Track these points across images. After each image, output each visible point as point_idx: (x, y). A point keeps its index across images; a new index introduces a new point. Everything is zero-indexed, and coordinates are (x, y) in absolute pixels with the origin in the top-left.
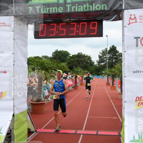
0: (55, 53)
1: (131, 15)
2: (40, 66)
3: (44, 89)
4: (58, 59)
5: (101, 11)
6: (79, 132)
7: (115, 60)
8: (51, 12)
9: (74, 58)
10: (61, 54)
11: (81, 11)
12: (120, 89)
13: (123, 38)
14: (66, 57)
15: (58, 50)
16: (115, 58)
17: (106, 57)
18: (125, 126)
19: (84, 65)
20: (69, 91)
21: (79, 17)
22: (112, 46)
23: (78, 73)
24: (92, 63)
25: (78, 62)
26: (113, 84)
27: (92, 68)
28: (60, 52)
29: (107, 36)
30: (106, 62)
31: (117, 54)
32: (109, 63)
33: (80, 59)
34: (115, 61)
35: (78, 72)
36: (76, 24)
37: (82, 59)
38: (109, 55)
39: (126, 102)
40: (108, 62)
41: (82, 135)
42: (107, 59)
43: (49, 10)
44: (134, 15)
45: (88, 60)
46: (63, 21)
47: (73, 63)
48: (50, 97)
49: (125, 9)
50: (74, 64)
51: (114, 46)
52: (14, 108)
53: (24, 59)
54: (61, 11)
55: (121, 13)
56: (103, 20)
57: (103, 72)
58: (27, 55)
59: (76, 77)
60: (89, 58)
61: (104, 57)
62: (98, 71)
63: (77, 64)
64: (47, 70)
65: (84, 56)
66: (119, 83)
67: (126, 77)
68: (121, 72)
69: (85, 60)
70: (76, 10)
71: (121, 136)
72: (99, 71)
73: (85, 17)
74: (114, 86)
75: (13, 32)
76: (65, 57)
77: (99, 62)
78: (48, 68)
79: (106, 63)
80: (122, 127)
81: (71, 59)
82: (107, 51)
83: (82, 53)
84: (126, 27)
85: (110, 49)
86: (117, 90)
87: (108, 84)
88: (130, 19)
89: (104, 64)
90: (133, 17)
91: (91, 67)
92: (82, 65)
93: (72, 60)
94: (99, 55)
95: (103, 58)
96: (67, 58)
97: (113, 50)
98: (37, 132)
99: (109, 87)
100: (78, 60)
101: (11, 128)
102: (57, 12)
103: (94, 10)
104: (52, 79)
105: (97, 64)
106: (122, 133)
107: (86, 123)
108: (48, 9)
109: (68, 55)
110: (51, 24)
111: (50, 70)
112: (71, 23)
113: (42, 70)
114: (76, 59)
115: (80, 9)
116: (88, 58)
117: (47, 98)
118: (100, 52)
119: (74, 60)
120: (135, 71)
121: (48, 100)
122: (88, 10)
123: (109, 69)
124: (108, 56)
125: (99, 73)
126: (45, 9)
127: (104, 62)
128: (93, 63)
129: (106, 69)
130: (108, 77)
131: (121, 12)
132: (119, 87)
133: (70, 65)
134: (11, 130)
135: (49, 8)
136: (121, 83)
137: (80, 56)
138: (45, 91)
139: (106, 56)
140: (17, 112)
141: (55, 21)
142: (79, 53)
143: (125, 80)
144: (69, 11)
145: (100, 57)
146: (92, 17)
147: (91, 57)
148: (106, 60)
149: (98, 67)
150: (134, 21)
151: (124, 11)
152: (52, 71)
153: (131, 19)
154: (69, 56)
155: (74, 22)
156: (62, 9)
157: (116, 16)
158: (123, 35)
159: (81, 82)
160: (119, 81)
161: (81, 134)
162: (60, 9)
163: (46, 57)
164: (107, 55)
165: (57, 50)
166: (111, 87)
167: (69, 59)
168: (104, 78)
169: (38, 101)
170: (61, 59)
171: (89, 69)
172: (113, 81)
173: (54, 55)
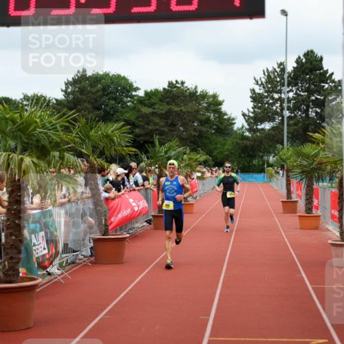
0: (75, 82)
2: (14, 138)
3: (34, 232)
4: (89, 106)
7: (319, 110)
9: (151, 105)
10: (100, 86)
12: (338, 225)
14: (121, 101)
15: (89, 73)
16: (317, 103)
17: (280, 98)
19: (194, 133)
20: (134, 237)
22: (306, 55)
24: (223, 125)
25: (170, 122)
26: (309, 207)
27: (224, 145)
28: (97, 79)
29: (284, 13)
30: (282, 120)
31: (326, 86)
32: (295, 124)
33: (176, 109)
34: (316, 113)
37: (182, 108)
38: (291, 91)
40: (289, 118)
42: (285, 105)
45: (207, 109)
47: (148, 123)
48: (57, 262)
50: (151, 127)
51: (312, 52)
57: (271, 159)
60: (214, 103)
61: (273, 98)
63: (166, 129)
64: (42, 151)
65: (194, 96)
66: (333, 201)
69: (197, 111)
72: (253, 157)
74: (314, 211)
76: (115, 99)
77: (254, 120)
78: (46, 143)
81: (140, 106)
82: (286, 76)
83: (183, 83)
85: (295, 65)
86: (329, 230)
87: (289, 206)
89: (273, 128)
91: (220, 139)
92: (186, 130)
93: (146, 110)
94: (253, 91)
95: (267, 103)
96: (124, 103)
97: (310, 68)
99: (293, 220)
100: (169, 112)
104: (64, 189)
105: (246, 126)
109: (128, 91)
111: (57, 154)
114: (163, 108)
116: (209, 104)
117: (45, 268)
118: (258, 78)
119: (153, 113)
121: (49, 274)
123: (292, 145)
124: (289, 94)
125: (255, 162)
127: (271, 119)
128: (230, 122)
129: (279, 146)
130: (288, 177)
132: (333, 217)
133: (137, 131)
137: (175, 95)
138: (34, 241)
139: (283, 96)
142: (170, 84)
145: (256, 98)
147: (220, 99)
148: (282, 109)
149: (246, 138)
152: (62, 158)
154: (132, 97)
160: (333, 194)
163: (38, 101)
164: (285, 89)
165: (84, 71)
166: (300, 216)
167: (134, 108)
168: (273, 184)
169: (8, 279)
170: (98, 109)
171: (211, 147)
172: (310, 195)
173: (73, 93)
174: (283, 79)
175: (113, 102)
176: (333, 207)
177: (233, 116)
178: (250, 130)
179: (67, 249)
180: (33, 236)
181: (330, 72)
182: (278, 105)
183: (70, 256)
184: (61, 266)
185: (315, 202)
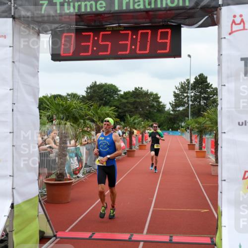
0: (91, 87)
1: (235, 16)
2: (63, 113)
3: (71, 157)
4: (98, 99)
5: (178, 8)
6: (136, 237)
7: (205, 102)
8: (83, 10)
9: (127, 99)
10: (103, 90)
11: (140, 9)
12: (214, 156)
13: (219, 60)
15: (98, 83)
16: (205, 98)
17: (187, 96)
18: (223, 225)
19: (147, 112)
21: (136, 21)
22: (200, 76)
23: (136, 126)
24: (160, 108)
25: (135, 106)
26: (201, 147)
27: (161, 117)
28: (101, 86)
29: (189, 56)
31: (209, 90)
32: (194, 108)
33: (138, 100)
34: (204, 103)
35: (135, 124)
36: (130, 32)
37: (142, 100)
38: (192, 92)
39: (224, 180)
40: (192, 105)
41: (141, 244)
42: (190, 99)
43: (80, 6)
44: (241, 16)
45: (153, 101)
46: (106, 28)
47: (125, 107)
48: (81, 171)
49: (223, 5)
50: (126, 109)
51: (202, 74)
52: (13, 192)
53: (33, 100)
54: (101, 8)
55: (215, 12)
56: (182, 26)
57: (183, 124)
58: (39, 92)
59: (131, 133)
60: (156, 98)
61: (184, 96)
62: (172, 122)
63: (133, 110)
64: (75, 119)
65: (147, 94)
66: (212, 145)
67: (224, 133)
68: (216, 123)
69: (148, 101)
70: (131, 7)
71: (215, 245)
72: (175, 123)
73: (148, 20)
74: (203, 150)
75: (12, 48)
76: (110, 95)
77: (175, 106)
78: (78, 116)
79: (188, 106)
80: (217, 228)
81: (121, 99)
82: (190, 85)
83: (141, 88)
84: (225, 38)
85: (194, 80)
86: (209, 158)
87: (191, 146)
88: (232, 25)
89: (184, 110)
90: (238, 20)
91: (159, 115)
92: (143, 110)
93: (124, 101)
94: (175, 92)
95: (181, 98)
96: (114, 98)
97: (201, 82)
98: (56, 238)
99: (193, 153)
100: (135, 102)
101: (8, 230)
102: (94, 10)
103: (164, 6)
105: (171, 108)
106: (217, 240)
107: (150, 221)
108: (77, 4)
109: (116, 92)
110: (83, 34)
111: (82, 121)
112: (121, 32)
113: (66, 120)
114: (132, 100)
115: (139, 5)
116: (154, 98)
117: (76, 174)
118: (177, 86)
119: (127, 102)
120: (242, 123)
121: (78, 177)
122: (153, 6)
123: (193, 118)
124: (191, 94)
125: (175, 126)
126: (72, 4)
127: (183, 106)
128: (164, 106)
129: (187, 118)
130: (191, 132)
131: (216, 10)
132: (212, 152)
133: (120, 110)
134: (7, 235)
135: (79, 3)
136: (216, 145)
137: (138, 94)
138: (72, 161)
139: (189, 95)
140: (18, 200)
141: (90, 28)
142: (136, 89)
143: (223, 140)
144: (116, 8)
145: (176, 95)
146: (161, 20)
147: (159, 96)
148: (188, 101)
149: (171, 114)
150: (241, 26)
151: (220, 9)
152: (85, 123)
153: (236, 24)
154: (118, 94)
155: (126, 28)
156: (104, 5)
157: (206, 17)
158: (220, 55)
159: (140, 144)
160: (212, 141)
161: (139, 242)
162: (101, 4)
163: (74, 96)
164: (190, 91)
165: (96, 82)
166: (196, 151)
167: (119, 100)
168: (184, 136)
169: (59, 179)
170: (102, 100)
171: (155, 118)
172: (201, 141)
173: (90, 92)
174: (189, 87)
175: (109, 97)
176: (212, 148)
177: (165, 104)
178: (173, 111)
179: (86, 166)
180: (71, 159)
181: (211, 84)
182: (186, 99)
183: (88, 169)
184: (83, 173)
185: (204, 145)
